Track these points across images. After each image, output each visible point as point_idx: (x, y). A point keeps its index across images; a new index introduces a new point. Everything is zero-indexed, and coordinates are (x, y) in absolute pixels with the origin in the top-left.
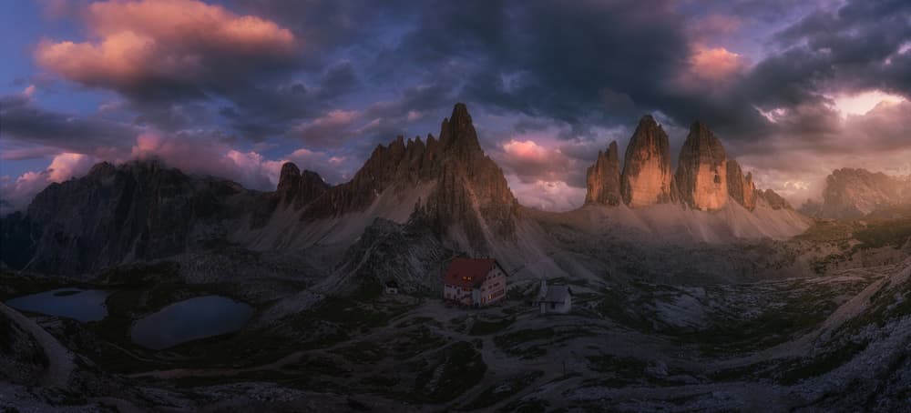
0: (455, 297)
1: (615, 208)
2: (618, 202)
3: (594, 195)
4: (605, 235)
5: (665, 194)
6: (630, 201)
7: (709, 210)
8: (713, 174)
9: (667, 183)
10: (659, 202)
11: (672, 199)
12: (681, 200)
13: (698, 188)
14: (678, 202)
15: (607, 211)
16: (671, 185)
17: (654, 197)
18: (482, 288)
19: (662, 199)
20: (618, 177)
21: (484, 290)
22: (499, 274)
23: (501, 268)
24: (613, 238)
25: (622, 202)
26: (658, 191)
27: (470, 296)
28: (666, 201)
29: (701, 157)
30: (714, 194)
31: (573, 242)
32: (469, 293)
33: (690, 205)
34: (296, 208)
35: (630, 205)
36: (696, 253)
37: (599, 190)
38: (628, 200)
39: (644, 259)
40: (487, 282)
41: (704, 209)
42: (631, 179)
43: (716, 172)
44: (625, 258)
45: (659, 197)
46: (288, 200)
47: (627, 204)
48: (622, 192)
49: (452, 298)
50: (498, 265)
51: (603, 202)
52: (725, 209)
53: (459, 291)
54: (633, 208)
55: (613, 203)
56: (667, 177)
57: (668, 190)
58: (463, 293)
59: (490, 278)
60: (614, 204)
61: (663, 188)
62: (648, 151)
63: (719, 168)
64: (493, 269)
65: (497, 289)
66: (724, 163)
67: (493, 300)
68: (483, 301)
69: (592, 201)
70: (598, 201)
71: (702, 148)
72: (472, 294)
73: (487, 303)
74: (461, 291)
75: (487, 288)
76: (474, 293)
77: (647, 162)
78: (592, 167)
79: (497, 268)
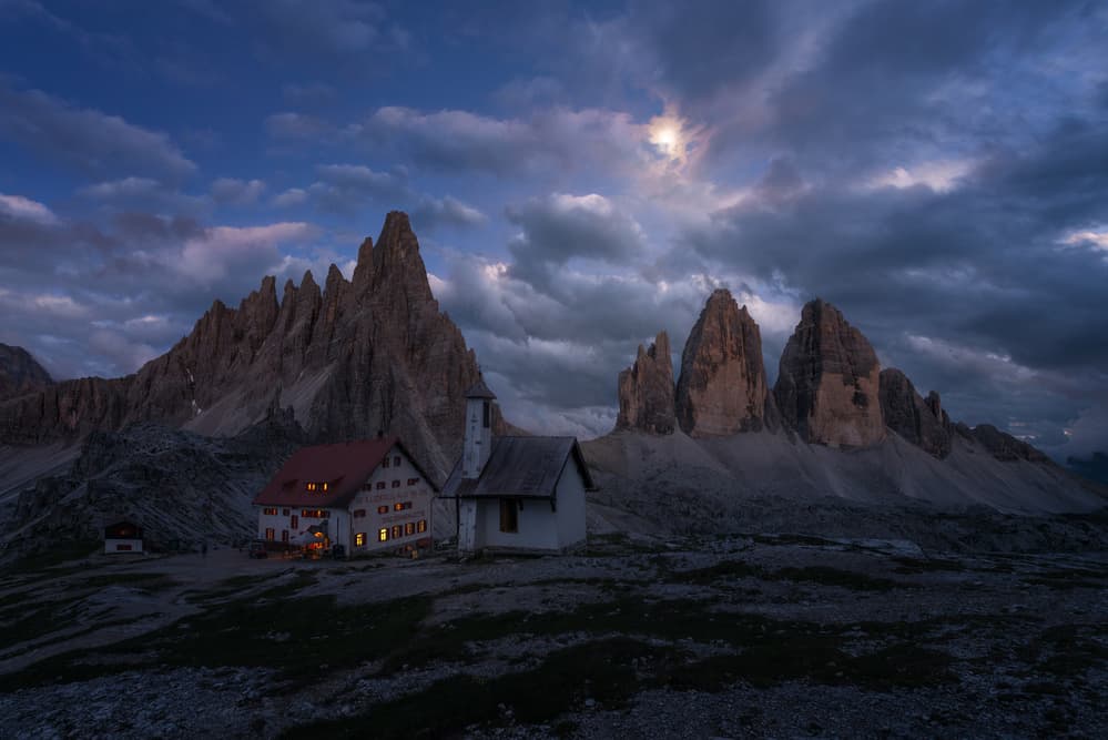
0: (285, 533)
1: (666, 437)
2: (671, 428)
3: (632, 415)
4: (651, 479)
5: (754, 417)
6: (692, 428)
7: (844, 447)
8: (851, 389)
9: (759, 402)
10: (744, 430)
11: (769, 427)
12: (786, 428)
13: (819, 410)
14: (781, 429)
15: (652, 441)
16: (767, 405)
17: (735, 422)
18: (354, 507)
19: (749, 424)
20: (671, 388)
21: (362, 513)
22: (412, 482)
23: (416, 466)
24: (665, 483)
25: (678, 429)
26: (743, 412)
27: (323, 528)
28: (757, 428)
29: (824, 362)
30: (854, 422)
32: (317, 522)
33: (804, 438)
35: (693, 433)
36: (822, 511)
37: (640, 408)
38: (689, 425)
39: (721, 515)
40: (374, 492)
41: (834, 444)
42: (695, 395)
43: (857, 387)
44: (687, 513)
45: (743, 421)
47: (687, 432)
48: (678, 412)
49: (278, 538)
50: (407, 454)
51: (646, 428)
52: (877, 447)
53: (294, 519)
54: (697, 439)
55: (664, 429)
56: (758, 393)
57: (760, 412)
58: (305, 524)
59: (382, 485)
60: (665, 432)
61: (750, 409)
62: (722, 350)
63: (861, 380)
64: (392, 461)
65: (404, 517)
66: (875, 374)
67: (393, 542)
68: (359, 542)
69: (627, 424)
70: (638, 425)
71: (825, 346)
72: (326, 523)
73: (372, 546)
74: (300, 518)
75: (372, 509)
76: (332, 521)
77: (721, 368)
78: (627, 372)
79: (404, 461)
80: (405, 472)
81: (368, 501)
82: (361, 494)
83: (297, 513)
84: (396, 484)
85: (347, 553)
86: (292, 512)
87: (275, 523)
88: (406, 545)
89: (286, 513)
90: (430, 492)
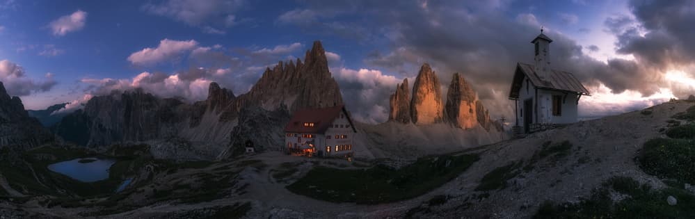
0: (296, 144)
1: (407, 125)
2: (409, 121)
3: (394, 115)
4: (400, 142)
5: (439, 118)
7: (466, 129)
8: (469, 107)
9: (441, 110)
10: (436, 122)
11: (444, 121)
13: (460, 115)
14: (448, 122)
15: (402, 127)
16: (443, 112)
17: (432, 120)
18: (327, 134)
19: (437, 121)
20: (409, 104)
21: (329, 137)
24: (406, 144)
25: (411, 121)
26: (435, 115)
27: (313, 143)
28: (440, 122)
29: (461, 96)
30: (470, 119)
31: (382, 144)
32: (310, 139)
33: (455, 125)
34: (217, 113)
35: (417, 123)
37: (397, 111)
38: (415, 120)
40: (334, 128)
41: (464, 128)
42: (417, 106)
45: (435, 118)
46: (212, 108)
47: (414, 123)
48: (411, 115)
49: (293, 147)
50: (346, 114)
51: (399, 121)
52: (475, 129)
53: (299, 138)
54: (418, 126)
55: (406, 121)
56: (440, 106)
57: (441, 115)
58: (304, 140)
59: (337, 126)
60: (406, 123)
61: (438, 114)
62: (427, 88)
63: (472, 104)
64: (340, 116)
65: (344, 142)
66: (475, 102)
67: (340, 153)
68: (328, 150)
69: (392, 118)
70: (396, 119)
71: (461, 90)
72: (313, 141)
73: (333, 153)
74: (302, 138)
75: (333, 136)
76: (317, 140)
77: (427, 96)
78: (393, 96)
79: (345, 117)
80: (345, 122)
81: (331, 132)
82: (330, 129)
83: (300, 135)
84: (342, 126)
85: (324, 155)
86: (299, 135)
87: (291, 141)
88: (344, 155)
89: (296, 136)
90: (353, 131)
